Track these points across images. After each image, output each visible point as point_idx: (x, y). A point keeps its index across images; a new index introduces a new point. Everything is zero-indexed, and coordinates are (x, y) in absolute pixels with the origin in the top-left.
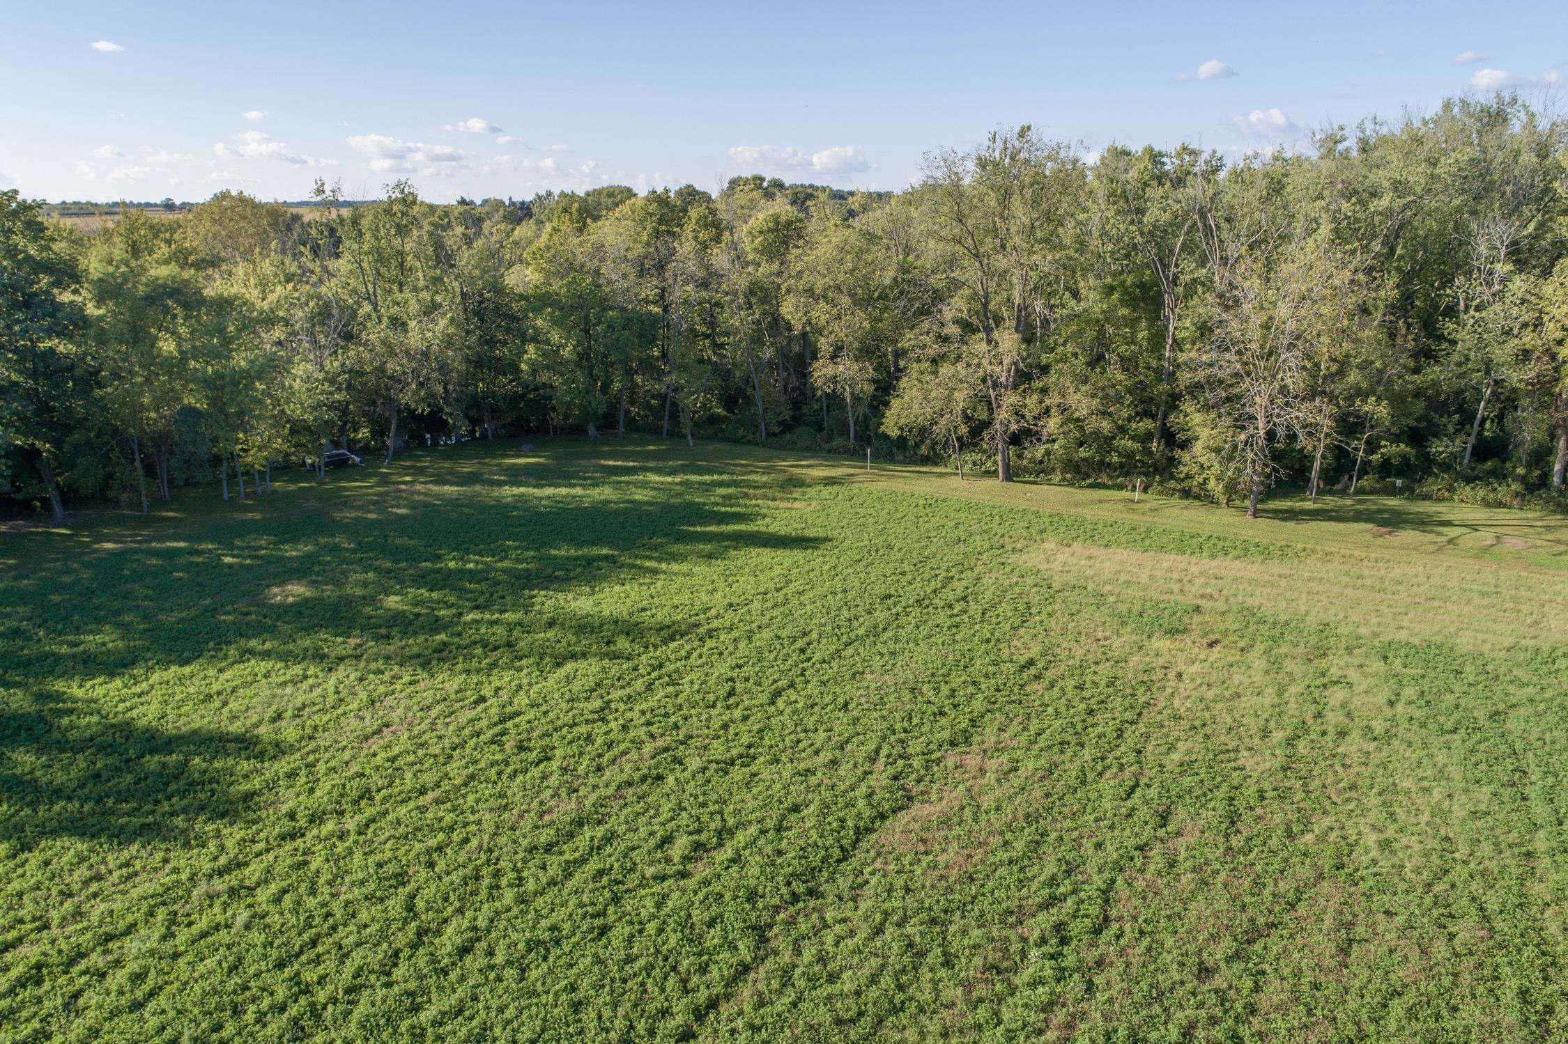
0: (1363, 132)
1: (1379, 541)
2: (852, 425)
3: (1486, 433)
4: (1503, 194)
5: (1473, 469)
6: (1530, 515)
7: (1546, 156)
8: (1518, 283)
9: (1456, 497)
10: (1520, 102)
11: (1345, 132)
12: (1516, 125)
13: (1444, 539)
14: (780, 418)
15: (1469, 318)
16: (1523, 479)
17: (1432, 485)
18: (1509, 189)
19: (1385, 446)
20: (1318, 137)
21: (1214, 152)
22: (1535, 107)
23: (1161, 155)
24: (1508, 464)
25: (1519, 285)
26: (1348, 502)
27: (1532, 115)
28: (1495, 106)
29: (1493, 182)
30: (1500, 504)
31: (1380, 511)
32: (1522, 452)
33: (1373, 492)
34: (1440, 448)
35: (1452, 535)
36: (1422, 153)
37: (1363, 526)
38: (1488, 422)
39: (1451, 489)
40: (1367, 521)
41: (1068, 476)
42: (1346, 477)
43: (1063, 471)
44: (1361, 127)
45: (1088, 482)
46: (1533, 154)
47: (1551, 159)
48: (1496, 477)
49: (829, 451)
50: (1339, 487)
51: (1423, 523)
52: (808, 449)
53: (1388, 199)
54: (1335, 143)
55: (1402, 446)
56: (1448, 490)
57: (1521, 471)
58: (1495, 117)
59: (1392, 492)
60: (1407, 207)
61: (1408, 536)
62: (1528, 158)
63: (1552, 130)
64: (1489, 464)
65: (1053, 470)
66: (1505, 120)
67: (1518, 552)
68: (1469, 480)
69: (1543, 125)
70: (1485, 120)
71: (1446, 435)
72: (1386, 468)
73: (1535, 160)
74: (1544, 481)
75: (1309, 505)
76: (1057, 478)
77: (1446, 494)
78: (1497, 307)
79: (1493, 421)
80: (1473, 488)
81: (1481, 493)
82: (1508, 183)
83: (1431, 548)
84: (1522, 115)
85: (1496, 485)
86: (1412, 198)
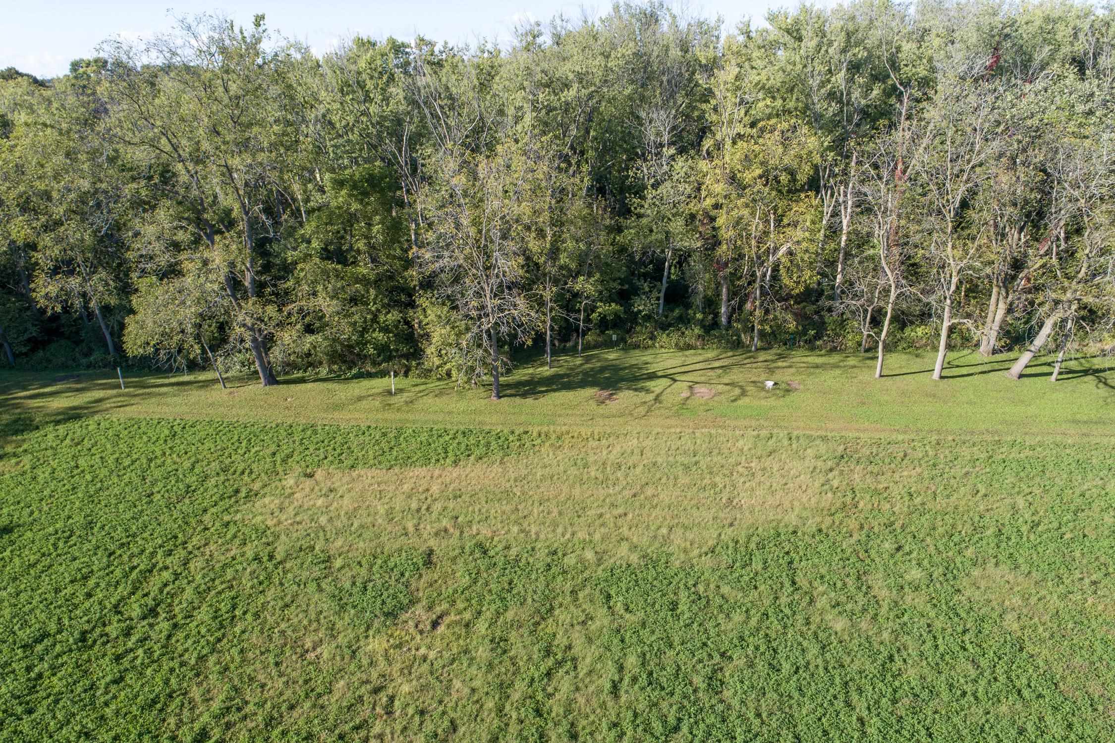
0: (555, 28)
1: (601, 410)
2: (108, 337)
3: (672, 277)
4: (662, 82)
5: (666, 317)
6: (710, 354)
7: (687, 52)
8: (680, 164)
9: (657, 345)
10: (665, 7)
11: (542, 28)
12: (665, 25)
13: (651, 397)
14: (26, 336)
15: (650, 193)
16: (701, 323)
17: (640, 335)
18: (665, 79)
19: (601, 307)
20: (520, 32)
21: (446, 43)
22: (676, 11)
23: (403, 45)
24: (690, 312)
25: (681, 166)
26: (579, 361)
27: (674, 17)
28: (649, 9)
29: (653, 72)
30: (689, 347)
31: (603, 369)
32: (698, 301)
33: (596, 346)
34: (641, 306)
35: (658, 390)
36: (597, 48)
37: (590, 392)
38: (673, 268)
39: (653, 338)
40: (593, 384)
41: (335, 367)
42: (575, 335)
43: (332, 362)
44: (552, 22)
45: (354, 371)
46: (678, 49)
47: (690, 53)
48: (683, 322)
49: (89, 367)
50: (569, 345)
51: (636, 379)
52: (64, 367)
53: (575, 89)
54: (534, 37)
55: (613, 305)
56: (651, 339)
57: (699, 316)
58: (650, 19)
59: (609, 344)
60: (590, 96)
61: (625, 398)
62: (675, 53)
63: (689, 30)
64: (677, 312)
65: (321, 363)
66: (657, 21)
67: (706, 404)
68: (664, 327)
69: (683, 25)
70: (644, 20)
71: (644, 293)
72: (604, 324)
73: (680, 53)
74: (715, 325)
75: (546, 371)
76: (324, 371)
77: (650, 342)
78: (668, 184)
79: (676, 267)
80: (668, 335)
81: (675, 337)
82: (663, 74)
83: (642, 410)
84: (668, 17)
85: (683, 329)
86: (593, 88)
